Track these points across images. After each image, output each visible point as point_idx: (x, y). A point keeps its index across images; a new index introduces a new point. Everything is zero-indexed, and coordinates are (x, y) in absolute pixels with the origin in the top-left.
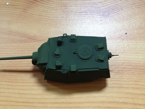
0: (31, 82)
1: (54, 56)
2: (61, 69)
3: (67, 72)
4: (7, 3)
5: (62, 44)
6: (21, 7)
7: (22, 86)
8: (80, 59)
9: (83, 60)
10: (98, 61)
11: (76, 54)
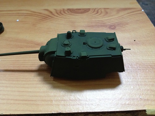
0: (35, 81)
1: (63, 45)
2: (71, 55)
3: (77, 58)
4: (17, 20)
5: (72, 37)
6: (31, 23)
7: (24, 84)
8: (91, 48)
9: (94, 49)
10: (110, 49)
11: (86, 45)
